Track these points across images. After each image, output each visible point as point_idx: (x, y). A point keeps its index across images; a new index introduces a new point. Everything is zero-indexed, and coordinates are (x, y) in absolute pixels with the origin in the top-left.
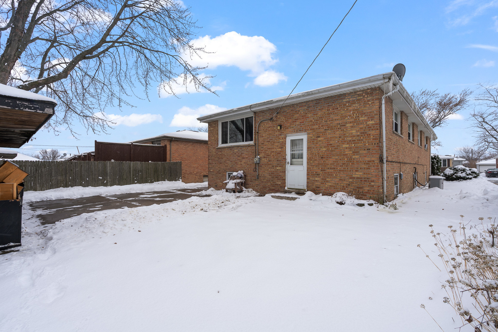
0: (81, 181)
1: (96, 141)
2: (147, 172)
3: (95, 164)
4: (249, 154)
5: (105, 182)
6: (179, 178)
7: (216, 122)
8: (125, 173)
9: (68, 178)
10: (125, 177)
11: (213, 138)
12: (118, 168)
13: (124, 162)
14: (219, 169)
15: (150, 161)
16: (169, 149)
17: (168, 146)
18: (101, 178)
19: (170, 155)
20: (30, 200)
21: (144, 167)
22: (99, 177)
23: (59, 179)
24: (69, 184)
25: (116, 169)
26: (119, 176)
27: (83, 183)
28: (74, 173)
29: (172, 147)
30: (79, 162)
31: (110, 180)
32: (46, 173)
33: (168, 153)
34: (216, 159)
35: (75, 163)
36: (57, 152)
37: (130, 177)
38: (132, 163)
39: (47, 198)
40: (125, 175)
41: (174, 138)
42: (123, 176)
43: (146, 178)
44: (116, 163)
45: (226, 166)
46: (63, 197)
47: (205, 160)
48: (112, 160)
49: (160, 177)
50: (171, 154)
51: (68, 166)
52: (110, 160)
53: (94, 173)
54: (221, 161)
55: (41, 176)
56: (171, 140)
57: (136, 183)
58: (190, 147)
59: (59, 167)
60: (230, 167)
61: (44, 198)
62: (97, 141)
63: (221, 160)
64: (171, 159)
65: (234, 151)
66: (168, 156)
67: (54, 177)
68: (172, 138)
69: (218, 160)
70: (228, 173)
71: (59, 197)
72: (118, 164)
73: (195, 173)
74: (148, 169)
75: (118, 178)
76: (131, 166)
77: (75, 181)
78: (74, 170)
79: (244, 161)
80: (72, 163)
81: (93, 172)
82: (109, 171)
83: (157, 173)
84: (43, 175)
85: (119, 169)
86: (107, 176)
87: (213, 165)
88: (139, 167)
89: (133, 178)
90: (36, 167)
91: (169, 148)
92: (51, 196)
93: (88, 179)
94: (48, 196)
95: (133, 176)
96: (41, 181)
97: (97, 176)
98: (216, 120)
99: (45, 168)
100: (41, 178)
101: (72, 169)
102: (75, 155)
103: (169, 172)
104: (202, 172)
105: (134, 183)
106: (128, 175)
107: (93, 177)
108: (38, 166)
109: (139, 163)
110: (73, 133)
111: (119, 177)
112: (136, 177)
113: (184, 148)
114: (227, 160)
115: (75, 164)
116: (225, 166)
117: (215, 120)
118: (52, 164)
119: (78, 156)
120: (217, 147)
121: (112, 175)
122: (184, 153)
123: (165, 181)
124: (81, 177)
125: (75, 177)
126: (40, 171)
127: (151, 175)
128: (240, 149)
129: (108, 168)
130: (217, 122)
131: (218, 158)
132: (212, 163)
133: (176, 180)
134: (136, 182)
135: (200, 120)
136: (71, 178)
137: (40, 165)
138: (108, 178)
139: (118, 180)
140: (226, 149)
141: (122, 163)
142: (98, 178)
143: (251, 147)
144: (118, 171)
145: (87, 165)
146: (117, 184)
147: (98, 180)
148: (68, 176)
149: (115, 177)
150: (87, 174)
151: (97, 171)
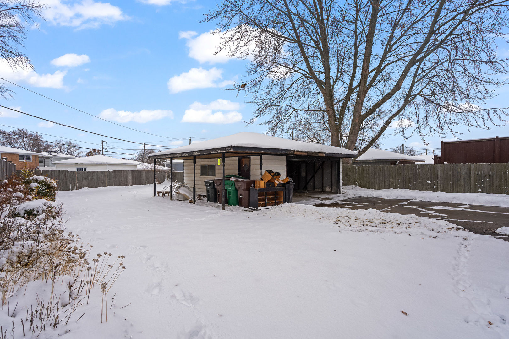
0: (409, 184)
3: (422, 167)
5: (434, 187)
9: (397, 180)
10: (462, 183)
12: (452, 172)
13: (461, 164)
18: (430, 182)
22: (428, 182)
25: (450, 172)
27: (411, 186)
28: (402, 176)
30: (406, 166)
31: (442, 185)
37: (470, 183)
40: (462, 180)
42: (459, 182)
43: (499, 186)
44: (450, 166)
48: (445, 162)
51: (397, 169)
53: (422, 177)
57: (479, 192)
59: (390, 170)
72: (452, 167)
75: (452, 184)
76: (473, 168)
77: (404, 184)
78: (403, 173)
80: (400, 167)
82: (439, 175)
85: (454, 173)
86: (436, 180)
89: (475, 185)
93: (415, 182)
95: (475, 181)
97: (425, 180)
105: (475, 191)
106: (467, 180)
107: (421, 180)
109: (486, 166)
111: (453, 182)
112: (481, 184)
115: (403, 167)
121: (444, 180)
124: (409, 180)
129: (439, 172)
134: (480, 190)
136: (399, 180)
138: (439, 182)
139: (452, 186)
142: (426, 182)
145: (415, 169)
146: (450, 190)
147: (426, 184)
148: (397, 178)
149: (447, 182)
150: (415, 178)
151: (426, 175)
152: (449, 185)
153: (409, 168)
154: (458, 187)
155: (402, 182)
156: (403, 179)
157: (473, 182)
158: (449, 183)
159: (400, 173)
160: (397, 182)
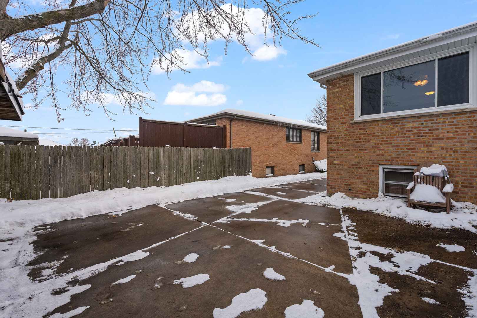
0: (124, 179)
1: (140, 118)
2: (212, 163)
3: (144, 151)
4: (458, 130)
5: (158, 180)
6: (249, 172)
7: (348, 78)
8: (184, 166)
9: (105, 175)
10: (184, 172)
11: (341, 106)
12: (175, 158)
13: (183, 148)
14: (357, 160)
15: (214, 148)
16: (229, 131)
17: (227, 127)
18: (153, 173)
19: (230, 139)
20: (42, 221)
21: (207, 155)
23: (92, 176)
24: (107, 184)
25: (173, 158)
26: (176, 169)
27: (128, 181)
28: (114, 166)
29: (232, 128)
30: (121, 149)
31: (165, 176)
32: (72, 167)
33: (228, 136)
34: (351, 142)
35: (117, 149)
36: (87, 141)
37: (191, 171)
38: (193, 149)
39: (73, 214)
40: (184, 168)
41: (236, 116)
42: (182, 170)
43: (211, 172)
44: (173, 149)
45: (378, 155)
46: (100, 212)
47: (267, 146)
48: (167, 145)
49: (227, 170)
50: (232, 139)
51: (106, 155)
52: (164, 146)
54: (364, 146)
55: (64, 172)
56: (232, 118)
57: (198, 180)
58: (252, 128)
59: (92, 156)
60: (392, 157)
61: (67, 214)
62: (143, 118)
63: (364, 143)
64: (232, 145)
65: (404, 125)
66: (228, 141)
67: (85, 173)
68: (234, 116)
69: (355, 143)
70: (383, 169)
71: (93, 211)
72: (175, 151)
73: (257, 163)
74: (213, 159)
75: (175, 173)
76: (192, 154)
77: (117, 179)
78: (115, 161)
79: (440, 144)
80: (111, 150)
81: (142, 165)
82: (163, 163)
83: (223, 165)
84: (67, 171)
85: (177, 159)
86: (160, 171)
87: (341, 152)
88: (202, 156)
89: (195, 173)
90: (55, 156)
91: (230, 129)
92: (80, 210)
93: (134, 175)
94: (74, 211)
95: (194, 169)
96: (64, 181)
97: (148, 170)
98: (350, 73)
99: (70, 157)
100: (63, 175)
101: (112, 160)
102: (110, 140)
103: (238, 163)
104: (265, 163)
105: (195, 180)
106: (188, 168)
107: (142, 171)
108: (58, 154)
109: (202, 150)
110: (107, 112)
111: (176, 171)
112: (198, 171)
113: (245, 130)
114: (381, 144)
115: (117, 151)
116: (374, 154)
117: (346, 74)
118: (82, 152)
119: (114, 141)
120: (352, 122)
121: (167, 169)
122: (245, 137)
123: (233, 175)
124: (125, 172)
125: (116, 173)
126: (62, 164)
127: (216, 168)
128: (425, 121)
129: (162, 159)
130: (352, 77)
131: (355, 139)
132: (338, 150)
133: (245, 175)
134: (198, 178)
135: (312, 77)
136: (110, 174)
137: (63, 153)
138: (163, 172)
139: (175, 176)
140: (380, 123)
141: (180, 150)
142: (149, 173)
143: (468, 115)
144: (175, 162)
145: (134, 154)
146: (174, 181)
147: (148, 177)
148: (106, 171)
149: (171, 171)
150: (134, 168)
151: (148, 162)
152: (173, 175)
153: (126, 152)
154: (181, 176)
155: (114, 176)
156: (115, 171)
157: (192, 169)
158: (173, 173)
159: (111, 162)
160: (105, 178)
